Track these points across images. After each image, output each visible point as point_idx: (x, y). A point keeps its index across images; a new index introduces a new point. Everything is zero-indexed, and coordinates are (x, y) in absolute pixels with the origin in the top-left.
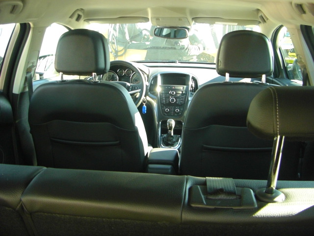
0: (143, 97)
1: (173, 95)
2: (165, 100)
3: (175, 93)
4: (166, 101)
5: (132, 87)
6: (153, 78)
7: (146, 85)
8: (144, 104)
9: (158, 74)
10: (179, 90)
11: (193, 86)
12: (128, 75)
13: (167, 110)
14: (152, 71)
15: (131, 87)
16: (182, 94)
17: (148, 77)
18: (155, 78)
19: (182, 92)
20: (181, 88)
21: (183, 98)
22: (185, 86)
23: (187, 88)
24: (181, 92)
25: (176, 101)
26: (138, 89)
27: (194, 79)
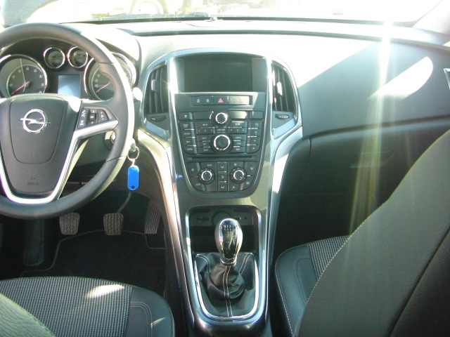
0: (130, 142)
1: (221, 126)
2: (199, 142)
3: (226, 116)
4: (200, 147)
5: (89, 114)
6: (154, 72)
7: (136, 101)
8: (133, 160)
9: (168, 57)
10: (238, 107)
11: (280, 91)
12: (78, 64)
13: (207, 175)
14: (150, 49)
15: (84, 114)
16: (250, 119)
17: (138, 68)
18: (160, 72)
19: (249, 112)
20: (243, 99)
21: (252, 132)
22: (255, 95)
23: (263, 99)
24: (243, 115)
25: (233, 143)
26: (108, 120)
27: (278, 68)
